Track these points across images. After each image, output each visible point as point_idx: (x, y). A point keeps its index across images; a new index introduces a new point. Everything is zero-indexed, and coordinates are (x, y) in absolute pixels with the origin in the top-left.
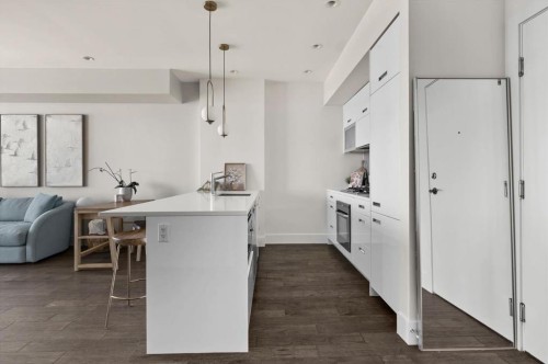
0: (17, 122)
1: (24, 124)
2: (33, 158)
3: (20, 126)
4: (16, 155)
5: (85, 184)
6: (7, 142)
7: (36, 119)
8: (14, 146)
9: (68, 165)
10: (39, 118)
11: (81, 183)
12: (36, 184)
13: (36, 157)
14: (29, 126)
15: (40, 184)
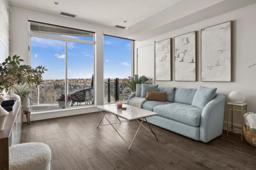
0: (183, 39)
1: (187, 40)
2: (192, 62)
3: (185, 41)
4: (182, 61)
5: (233, 79)
6: (178, 53)
7: (194, 34)
8: (181, 55)
9: (218, 65)
10: (196, 33)
11: (229, 79)
12: (195, 80)
13: (195, 61)
14: (190, 41)
15: (197, 80)
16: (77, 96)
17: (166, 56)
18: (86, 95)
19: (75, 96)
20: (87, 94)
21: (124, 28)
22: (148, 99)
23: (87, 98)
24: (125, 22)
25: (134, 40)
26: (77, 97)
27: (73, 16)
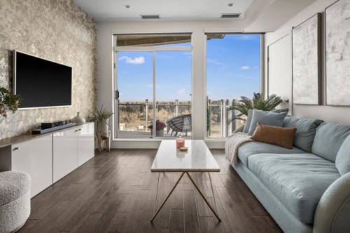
4: (342, 58)
16: (175, 123)
17: (309, 53)
18: (185, 123)
19: (172, 123)
20: (186, 121)
21: (237, 16)
22: (255, 139)
23: (186, 127)
24: (231, 5)
25: (264, 33)
26: (174, 125)
27: (157, 17)
